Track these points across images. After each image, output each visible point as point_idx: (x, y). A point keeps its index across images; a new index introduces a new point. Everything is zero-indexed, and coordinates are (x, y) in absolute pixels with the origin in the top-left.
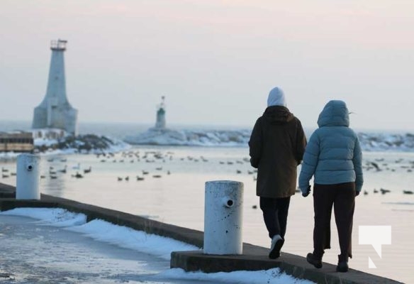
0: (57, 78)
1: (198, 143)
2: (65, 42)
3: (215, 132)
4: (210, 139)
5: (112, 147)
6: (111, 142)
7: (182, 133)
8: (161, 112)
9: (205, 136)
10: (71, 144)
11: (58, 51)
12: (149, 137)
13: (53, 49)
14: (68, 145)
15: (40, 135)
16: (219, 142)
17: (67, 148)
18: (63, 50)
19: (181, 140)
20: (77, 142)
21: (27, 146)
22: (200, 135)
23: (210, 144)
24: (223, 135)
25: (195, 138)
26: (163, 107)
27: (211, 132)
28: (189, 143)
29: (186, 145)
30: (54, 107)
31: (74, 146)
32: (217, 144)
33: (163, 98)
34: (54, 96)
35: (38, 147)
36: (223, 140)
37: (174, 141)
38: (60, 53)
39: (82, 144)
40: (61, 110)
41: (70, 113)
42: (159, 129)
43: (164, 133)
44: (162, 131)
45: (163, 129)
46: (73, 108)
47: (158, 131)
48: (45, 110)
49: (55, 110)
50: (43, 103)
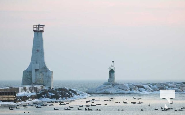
0: (38, 51)
1: (138, 92)
2: (44, 26)
3: (149, 84)
4: (146, 89)
5: (75, 96)
6: (75, 93)
7: (127, 85)
8: (112, 72)
9: (143, 87)
10: (46, 95)
11: (38, 32)
12: (104, 89)
13: (34, 31)
15: (25, 89)
16: (152, 91)
17: (43, 97)
18: (42, 31)
19: (126, 90)
20: (49, 93)
21: (12, 97)
22: (139, 87)
23: (146, 92)
24: (155, 86)
25: (135, 89)
26: (113, 68)
27: (146, 84)
28: (131, 92)
29: (129, 94)
30: (36, 70)
31: (47, 97)
32: (151, 92)
33: (113, 62)
34: (36, 63)
35: (21, 98)
36: (155, 90)
37: (121, 91)
39: (53, 94)
40: (41, 72)
41: (48, 74)
42: (111, 83)
43: (114, 86)
44: (113, 85)
45: (113, 83)
46: (49, 71)
47: (110, 85)
48: (30, 73)
49: (37, 72)
50: (29, 68)
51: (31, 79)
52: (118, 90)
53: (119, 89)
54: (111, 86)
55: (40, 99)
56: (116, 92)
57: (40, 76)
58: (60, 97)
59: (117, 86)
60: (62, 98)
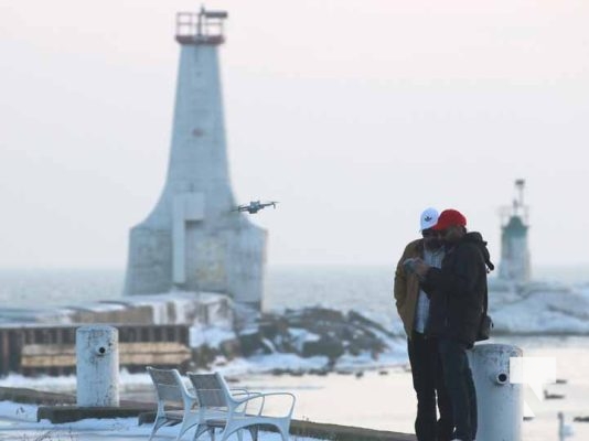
0: (197, 133)
2: (222, 16)
10: (279, 339)
11: (200, 46)
13: (183, 40)
14: (268, 342)
17: (268, 351)
18: (216, 41)
19: (584, 317)
20: (295, 332)
21: (170, 351)
26: (520, 213)
30: (191, 225)
31: (287, 348)
33: (520, 183)
34: (192, 189)
38: (205, 51)
40: (214, 234)
41: (245, 241)
42: (510, 284)
43: (525, 297)
44: (520, 290)
45: (522, 283)
46: (252, 226)
47: (505, 289)
48: (165, 236)
49: (197, 233)
50: (157, 212)
51: (168, 265)
52: (548, 314)
53: (552, 309)
54: (511, 296)
55: (253, 358)
56: (535, 327)
57: (209, 252)
58: (348, 347)
59: (541, 295)
60: (355, 353)
